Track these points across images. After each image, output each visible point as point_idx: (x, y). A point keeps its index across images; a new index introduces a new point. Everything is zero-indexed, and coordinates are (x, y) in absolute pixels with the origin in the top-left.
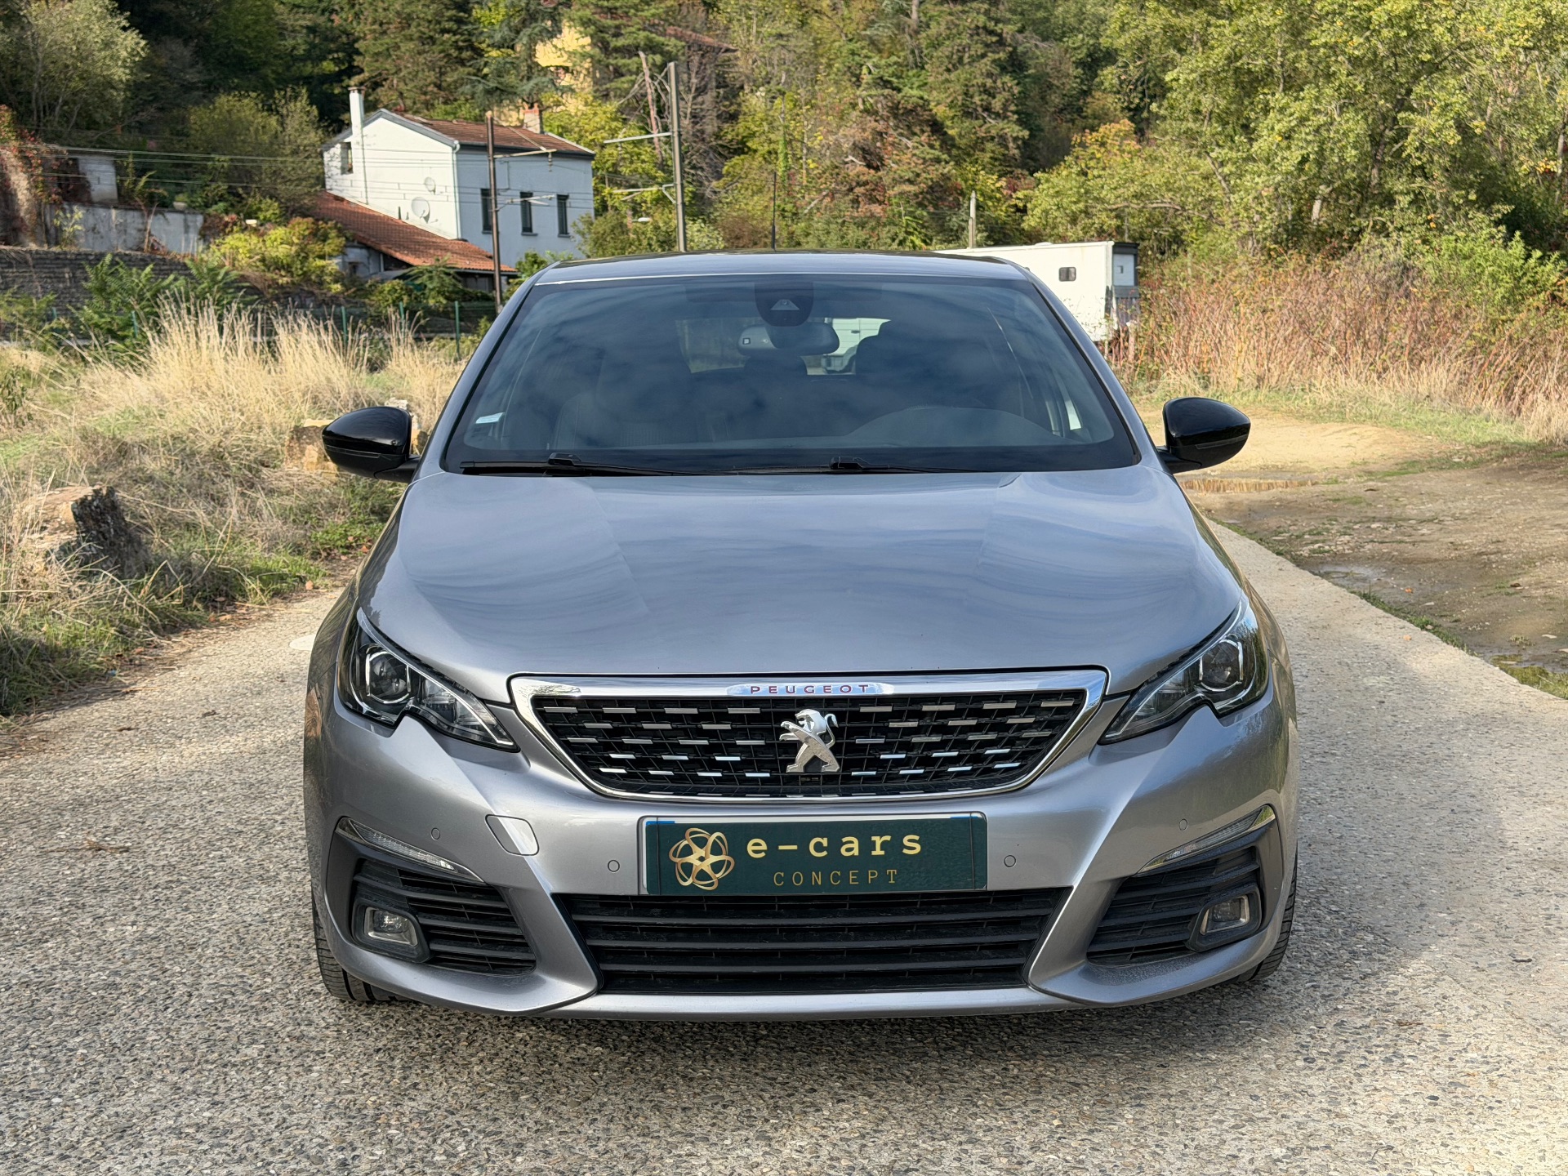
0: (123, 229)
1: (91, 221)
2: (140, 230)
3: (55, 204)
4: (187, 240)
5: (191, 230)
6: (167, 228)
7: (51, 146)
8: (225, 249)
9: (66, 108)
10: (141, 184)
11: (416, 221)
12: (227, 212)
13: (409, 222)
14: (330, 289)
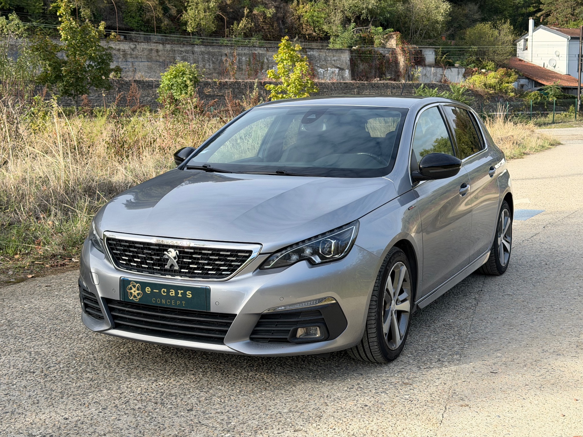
0: (435, 74)
1: (425, 72)
2: (441, 75)
3: (413, 66)
4: (458, 78)
5: (460, 74)
6: (451, 74)
7: (413, 46)
8: (471, 81)
9: (421, 31)
10: (444, 58)
11: (550, 68)
12: (474, 67)
13: (547, 68)
14: (509, 95)
